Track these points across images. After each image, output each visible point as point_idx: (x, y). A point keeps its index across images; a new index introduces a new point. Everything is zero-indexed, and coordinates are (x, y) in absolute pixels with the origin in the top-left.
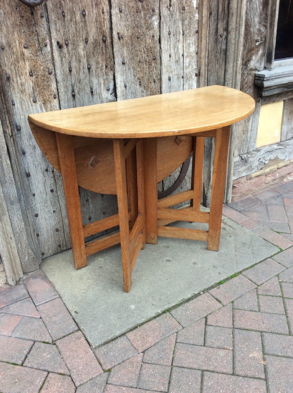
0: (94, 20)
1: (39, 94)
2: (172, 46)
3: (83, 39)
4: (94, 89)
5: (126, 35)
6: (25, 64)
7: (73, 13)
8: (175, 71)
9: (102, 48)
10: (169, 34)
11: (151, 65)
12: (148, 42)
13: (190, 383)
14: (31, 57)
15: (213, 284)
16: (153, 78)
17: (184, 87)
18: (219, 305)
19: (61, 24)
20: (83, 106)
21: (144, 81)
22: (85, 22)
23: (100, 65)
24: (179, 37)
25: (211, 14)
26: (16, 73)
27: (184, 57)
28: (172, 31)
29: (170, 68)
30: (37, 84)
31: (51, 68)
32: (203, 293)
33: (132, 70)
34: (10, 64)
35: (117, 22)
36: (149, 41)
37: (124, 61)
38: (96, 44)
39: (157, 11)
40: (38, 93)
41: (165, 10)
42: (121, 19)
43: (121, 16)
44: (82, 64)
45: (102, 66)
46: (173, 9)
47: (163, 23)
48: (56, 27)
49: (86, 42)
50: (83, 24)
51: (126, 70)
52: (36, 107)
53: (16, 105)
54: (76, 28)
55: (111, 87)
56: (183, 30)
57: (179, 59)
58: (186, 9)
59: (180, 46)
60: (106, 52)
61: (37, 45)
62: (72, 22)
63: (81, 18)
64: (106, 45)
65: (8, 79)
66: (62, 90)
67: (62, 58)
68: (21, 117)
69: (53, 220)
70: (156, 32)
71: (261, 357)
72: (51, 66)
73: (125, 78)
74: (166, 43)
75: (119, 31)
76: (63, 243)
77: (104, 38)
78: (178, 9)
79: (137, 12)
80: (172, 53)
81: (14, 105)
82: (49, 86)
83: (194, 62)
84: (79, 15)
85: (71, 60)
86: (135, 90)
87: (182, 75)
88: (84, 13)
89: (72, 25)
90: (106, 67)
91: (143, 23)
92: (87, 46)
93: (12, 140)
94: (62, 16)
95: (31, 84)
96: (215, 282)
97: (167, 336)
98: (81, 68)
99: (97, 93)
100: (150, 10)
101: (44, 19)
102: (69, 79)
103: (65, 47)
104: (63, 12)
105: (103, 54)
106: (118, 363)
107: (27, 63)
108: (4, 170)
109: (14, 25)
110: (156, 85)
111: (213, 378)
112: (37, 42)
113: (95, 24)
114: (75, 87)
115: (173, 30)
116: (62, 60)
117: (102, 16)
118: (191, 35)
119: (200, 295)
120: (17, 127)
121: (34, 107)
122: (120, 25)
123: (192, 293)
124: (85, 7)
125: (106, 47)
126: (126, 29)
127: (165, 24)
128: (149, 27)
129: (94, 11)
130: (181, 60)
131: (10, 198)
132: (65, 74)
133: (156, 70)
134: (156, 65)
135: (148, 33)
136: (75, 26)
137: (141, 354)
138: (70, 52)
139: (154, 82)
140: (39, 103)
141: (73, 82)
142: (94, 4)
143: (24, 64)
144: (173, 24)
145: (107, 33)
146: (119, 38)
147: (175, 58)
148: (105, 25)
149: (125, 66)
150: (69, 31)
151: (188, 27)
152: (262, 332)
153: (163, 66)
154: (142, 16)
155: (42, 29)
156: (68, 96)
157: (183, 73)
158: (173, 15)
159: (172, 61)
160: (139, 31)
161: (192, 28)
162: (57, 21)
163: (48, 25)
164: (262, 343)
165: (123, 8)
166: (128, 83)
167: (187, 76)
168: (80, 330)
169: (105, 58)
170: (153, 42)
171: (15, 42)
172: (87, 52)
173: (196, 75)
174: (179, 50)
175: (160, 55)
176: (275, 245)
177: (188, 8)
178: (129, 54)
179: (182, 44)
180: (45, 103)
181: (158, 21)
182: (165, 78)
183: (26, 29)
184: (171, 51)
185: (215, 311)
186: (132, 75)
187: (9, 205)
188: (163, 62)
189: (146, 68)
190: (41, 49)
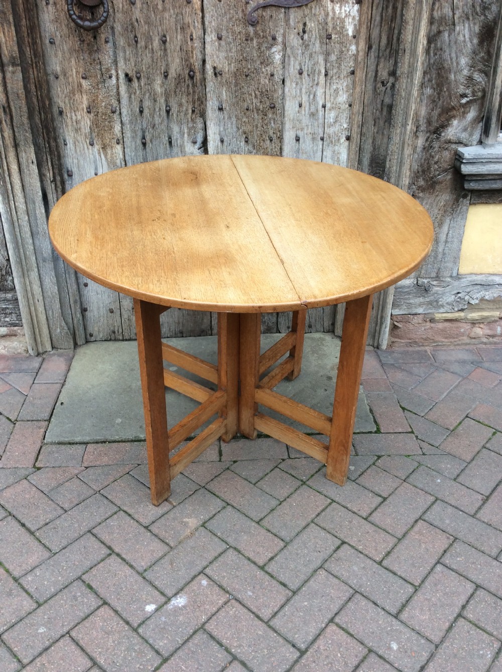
0: (178, 48)
1: (98, 135)
2: (304, 91)
3: (161, 73)
4: (174, 139)
5: (227, 70)
6: (82, 97)
7: (149, 39)
8: (308, 128)
9: (188, 86)
10: (301, 73)
11: (266, 115)
12: (262, 82)
14: (89, 89)
16: (268, 135)
17: (324, 153)
18: (215, 458)
19: (132, 51)
20: (157, 159)
21: (253, 137)
22: (165, 50)
23: (184, 108)
24: (318, 79)
25: (370, 48)
26: (70, 107)
27: (326, 108)
28: (305, 69)
29: (300, 122)
30: (95, 124)
31: (114, 105)
33: (234, 119)
34: (64, 96)
35: (213, 53)
36: (264, 81)
37: (222, 105)
38: (179, 79)
39: (280, 39)
40: (96, 134)
41: (293, 38)
42: (219, 48)
43: (220, 44)
44: (158, 104)
45: (187, 110)
46: (309, 37)
47: (289, 56)
48: (125, 54)
49: (166, 77)
50: (162, 53)
51: (224, 118)
52: (93, 151)
53: (68, 145)
54: (152, 57)
55: (200, 139)
56: (326, 68)
57: (317, 111)
58: (333, 38)
59: (320, 91)
60: (194, 92)
61: (99, 76)
62: (147, 50)
63: (160, 45)
64: (193, 82)
65: (61, 113)
66: (128, 134)
67: (131, 95)
68: (74, 160)
69: (107, 296)
70: (278, 69)
71: (195, 526)
72: (114, 103)
73: (222, 129)
74: (294, 85)
75: (215, 65)
76: (118, 329)
77: (192, 73)
78: (318, 36)
79: (247, 40)
80: (303, 102)
81: (66, 145)
82: (111, 128)
83: (345, 118)
84: (157, 41)
85: (144, 97)
87: (321, 135)
88: (164, 39)
89: (147, 53)
90: (193, 111)
91: (255, 55)
92: (167, 81)
93: (53, 186)
94: (134, 41)
95: (89, 123)
97: (125, 463)
98: (157, 110)
99: (177, 145)
100: (269, 38)
101: (110, 45)
102: (139, 121)
103: (135, 80)
104: (136, 37)
105: (188, 94)
106: (54, 466)
107: (85, 97)
108: (37, 219)
109: (72, 51)
110: (273, 144)
111: (122, 520)
112: (99, 72)
113: (180, 53)
114: (147, 133)
115: (308, 67)
116: (130, 97)
117: (189, 43)
118: (342, 76)
120: (68, 172)
121: (91, 151)
122: (218, 57)
124: (167, 32)
125: (194, 85)
126: (227, 63)
127: (292, 59)
128: (266, 62)
129: (179, 37)
130: (321, 113)
131: (42, 254)
132: (133, 114)
133: (274, 123)
134: (275, 116)
135: (263, 70)
136: (150, 55)
137: (83, 468)
138: (143, 88)
139: (269, 141)
140: (97, 147)
141: (145, 126)
142: (179, 28)
143: (80, 97)
144: (307, 59)
145: (196, 67)
146: (215, 74)
147: (310, 109)
148: (194, 55)
149: (223, 113)
150: (142, 60)
151: (337, 65)
152: (228, 504)
153: (286, 119)
154: (255, 45)
155: (106, 57)
156: (136, 143)
157: (322, 133)
158: (308, 45)
159: (303, 112)
160: (249, 67)
161: (343, 67)
162: (127, 48)
163: (115, 53)
164: (215, 515)
165: (224, 33)
166: (227, 136)
167: (330, 137)
168: (49, 420)
169: (191, 100)
170: (271, 84)
171: (72, 70)
172: (166, 89)
173: (348, 138)
174: (318, 99)
175: (283, 103)
176: (375, 422)
177: (337, 36)
178: (230, 96)
179: (324, 90)
180: (104, 148)
181: (281, 54)
182: (289, 136)
183: (86, 56)
184: (302, 99)
185: (204, 461)
186: (234, 126)
187: (41, 261)
188: (286, 113)
189: (258, 120)
190: (104, 81)
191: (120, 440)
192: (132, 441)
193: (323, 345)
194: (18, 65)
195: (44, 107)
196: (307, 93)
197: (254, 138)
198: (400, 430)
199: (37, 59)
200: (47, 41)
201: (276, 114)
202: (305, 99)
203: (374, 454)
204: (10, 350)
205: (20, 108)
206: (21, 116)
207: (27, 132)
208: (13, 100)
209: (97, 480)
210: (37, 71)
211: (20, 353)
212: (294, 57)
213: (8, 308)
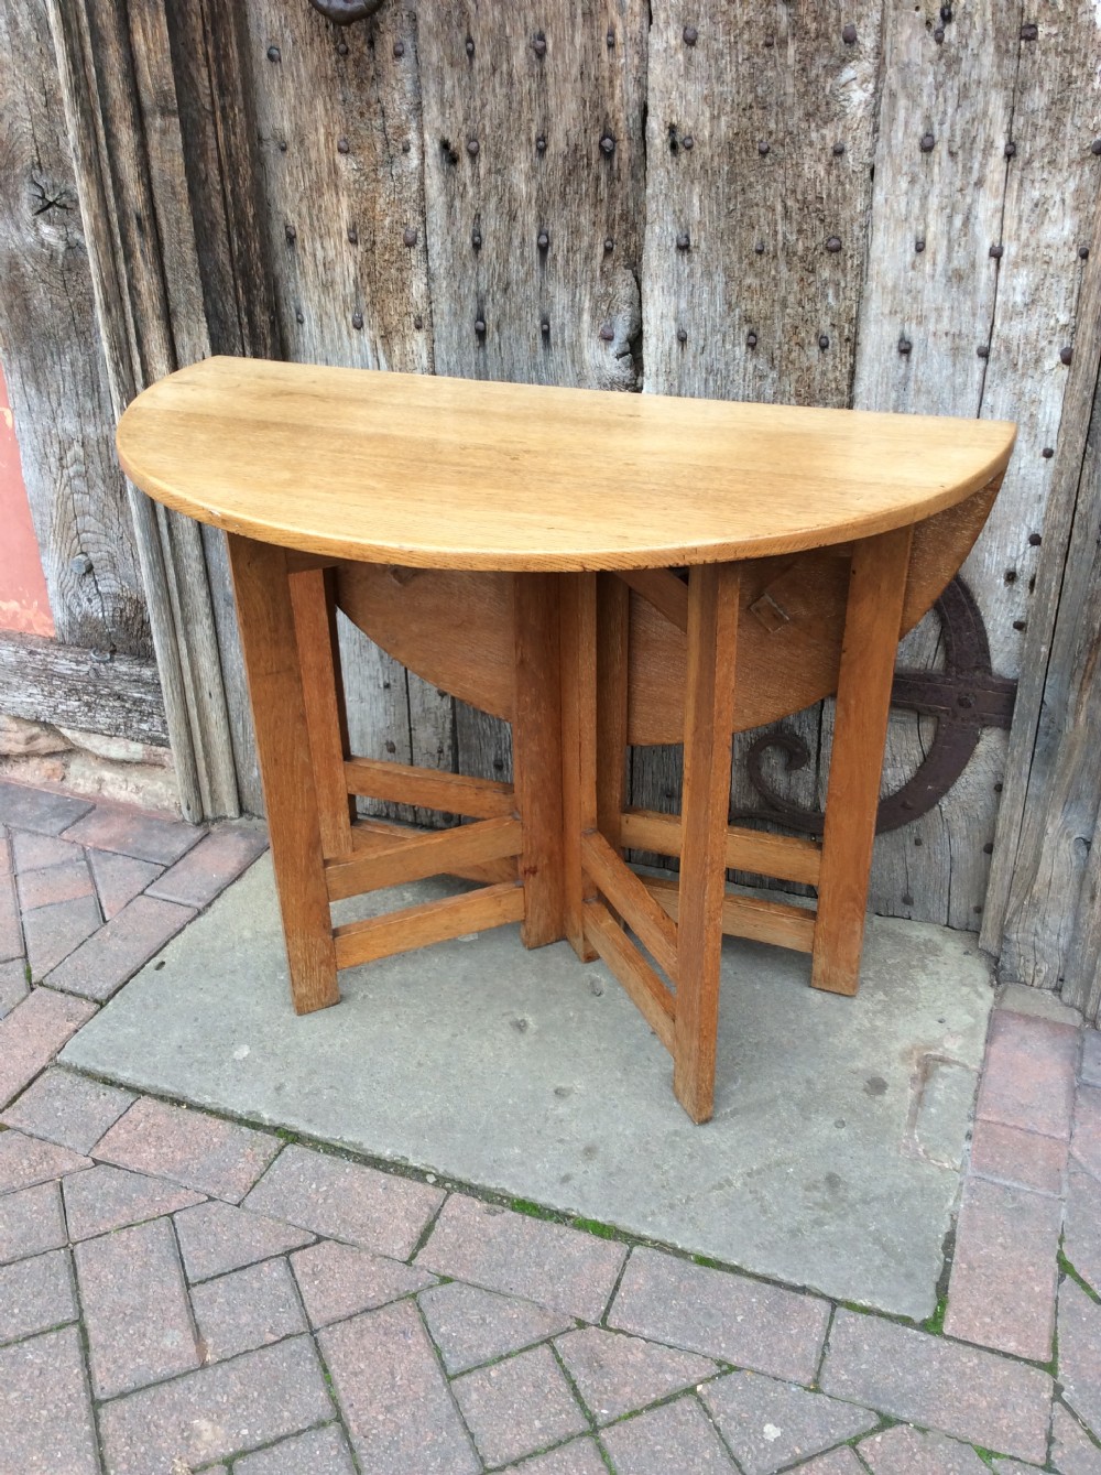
0: (575, 71)
1: (373, 303)
2: (934, 202)
3: (529, 140)
4: (555, 324)
5: (707, 134)
6: (339, 200)
7: (502, 46)
8: (940, 316)
9: (598, 178)
10: (927, 148)
11: (813, 271)
12: (808, 173)
13: (16, 1311)
14: (355, 182)
15: (493, 1186)
16: (814, 330)
17: (989, 398)
18: (400, 1249)
19: (459, 80)
20: (511, 379)
21: (771, 333)
22: (543, 76)
23: (586, 241)
24: (983, 166)
26: (312, 225)
27: (1004, 260)
28: (942, 134)
29: (915, 299)
30: (368, 275)
31: (413, 226)
32: (436, 1184)
33: (719, 278)
34: (298, 196)
35: (670, 83)
36: (814, 169)
37: (687, 237)
38: (575, 160)
39: (868, 42)
40: (368, 299)
41: (910, 38)
42: (686, 69)
43: (689, 59)
44: (518, 225)
45: (591, 246)
46: (960, 34)
47: (893, 95)
48: (442, 89)
50: (534, 86)
51: (691, 275)
52: (360, 341)
53: (306, 323)
54: (508, 97)
55: (622, 331)
56: (1010, 132)
57: (973, 266)
58: (1041, 36)
59: (986, 205)
60: (612, 196)
61: (379, 146)
62: (498, 75)
63: (530, 63)
64: (612, 168)
65: (291, 239)
66: (443, 305)
67: (453, 199)
70: (858, 134)
71: (207, 1455)
72: (414, 222)
73: (683, 305)
74: (904, 184)
75: (675, 121)
77: (608, 142)
78: (991, 31)
79: (768, 45)
80: (930, 237)
81: (301, 322)
82: (403, 286)
83: (1063, 294)
84: (521, 52)
85: (484, 207)
86: (727, 364)
87: (982, 341)
88: (541, 43)
89: (497, 86)
90: (608, 251)
91: (791, 90)
92: (544, 164)
94: (464, 52)
95: (352, 270)
96: (507, 1187)
97: (184, 1182)
98: (516, 242)
99: (563, 341)
100: (834, 37)
101: (407, 62)
102: (470, 272)
103: (465, 160)
104: (469, 40)
105: (597, 202)
106: (34, 1131)
107: (344, 201)
109: (319, 78)
110: (829, 359)
111: (57, 1356)
112: (378, 135)
113: (579, 84)
114: (489, 306)
115: (953, 131)
116: (451, 206)
117: (605, 56)
118: (1064, 159)
119: (418, 1180)
121: (355, 342)
122: (682, 96)
123: (402, 1153)
124: (547, 25)
125: (613, 178)
126: (708, 115)
127: (902, 102)
128: (823, 110)
129: (578, 40)
130: (985, 273)
131: (224, 585)
132: (456, 253)
133: (837, 297)
134: (839, 275)
135: (814, 136)
136: (505, 90)
137: (89, 1161)
138: (482, 182)
139: (816, 349)
140: (369, 334)
141: (484, 286)
142: (579, 11)
143: (335, 201)
144: (952, 103)
145: (620, 125)
146: (674, 146)
147: (949, 259)
148: (617, 91)
149: (690, 261)
150: (484, 106)
151: (1048, 123)
152: (339, 1419)
153: (872, 285)
154: (790, 61)
155: (396, 96)
156: (460, 330)
157: (986, 336)
158: (958, 60)
159: (928, 268)
160: (772, 126)
161: (1069, 129)
162: (447, 68)
163: (417, 83)
164: (279, 1440)
165: (704, 26)
166: (698, 327)
167: (1008, 351)
168: (102, 1004)
169: (604, 218)
170: (833, 178)
171: (316, 130)
172: (540, 188)
173: (1067, 359)
174: (977, 229)
175: (866, 236)
176: (942, 1288)
177: (1054, 30)
178: (711, 212)
179: (999, 202)
180: (386, 336)
181: (871, 87)
182: (877, 336)
183: (352, 91)
184: (926, 227)
185: (367, 1248)
186: (719, 299)
187: (222, 603)
188: (873, 269)
189: (788, 282)
190: (391, 161)
191: (214, 1107)
192: (240, 1121)
193: (924, 968)
194: (172, 113)
195: (240, 223)
196: (942, 209)
197: (776, 337)
198: (1011, 1346)
199: (228, 100)
200: (264, 55)
201: (844, 271)
202: (935, 228)
203: (874, 1405)
204: (148, 798)
205: (178, 221)
206: (180, 244)
207: (191, 283)
208: (163, 202)
209: (93, 1208)
210: (226, 129)
211: (167, 810)
212: (909, 96)
213: (144, 701)
